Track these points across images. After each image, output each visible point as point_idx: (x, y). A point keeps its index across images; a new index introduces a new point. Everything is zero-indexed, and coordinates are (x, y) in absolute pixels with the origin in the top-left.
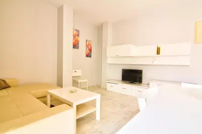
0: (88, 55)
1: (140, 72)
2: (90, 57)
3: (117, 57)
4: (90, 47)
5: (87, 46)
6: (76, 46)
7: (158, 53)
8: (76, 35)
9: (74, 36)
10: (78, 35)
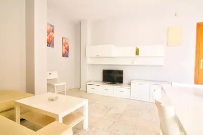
0: (65, 55)
1: (121, 72)
2: (67, 57)
3: (98, 57)
4: (66, 46)
5: (64, 44)
6: (50, 43)
7: (137, 53)
8: (51, 31)
9: (49, 33)
10: (53, 31)
